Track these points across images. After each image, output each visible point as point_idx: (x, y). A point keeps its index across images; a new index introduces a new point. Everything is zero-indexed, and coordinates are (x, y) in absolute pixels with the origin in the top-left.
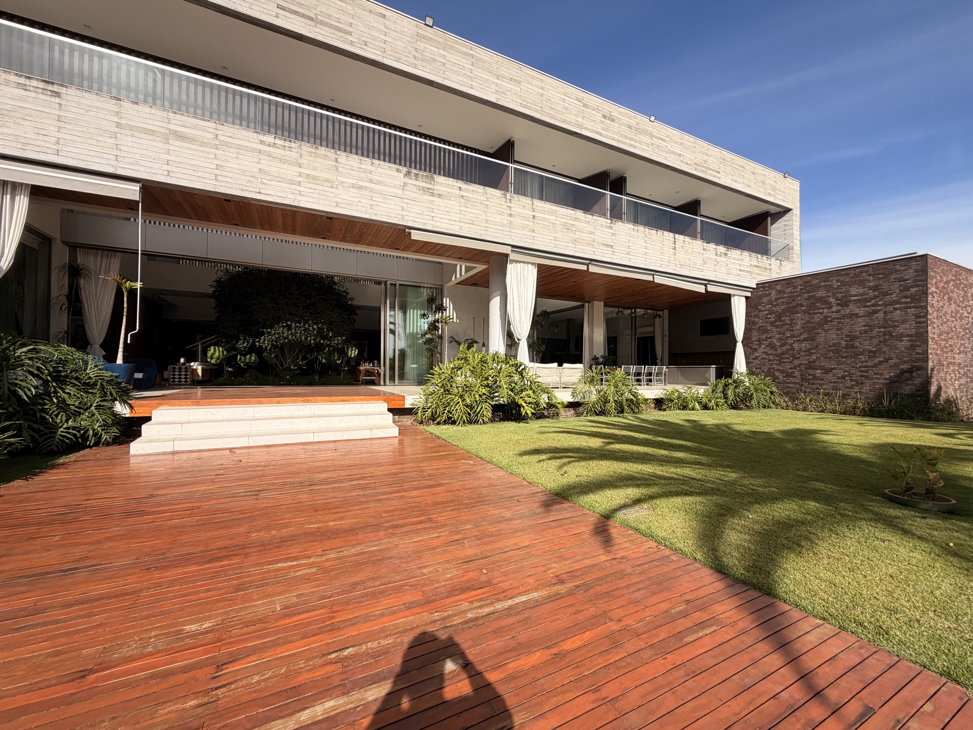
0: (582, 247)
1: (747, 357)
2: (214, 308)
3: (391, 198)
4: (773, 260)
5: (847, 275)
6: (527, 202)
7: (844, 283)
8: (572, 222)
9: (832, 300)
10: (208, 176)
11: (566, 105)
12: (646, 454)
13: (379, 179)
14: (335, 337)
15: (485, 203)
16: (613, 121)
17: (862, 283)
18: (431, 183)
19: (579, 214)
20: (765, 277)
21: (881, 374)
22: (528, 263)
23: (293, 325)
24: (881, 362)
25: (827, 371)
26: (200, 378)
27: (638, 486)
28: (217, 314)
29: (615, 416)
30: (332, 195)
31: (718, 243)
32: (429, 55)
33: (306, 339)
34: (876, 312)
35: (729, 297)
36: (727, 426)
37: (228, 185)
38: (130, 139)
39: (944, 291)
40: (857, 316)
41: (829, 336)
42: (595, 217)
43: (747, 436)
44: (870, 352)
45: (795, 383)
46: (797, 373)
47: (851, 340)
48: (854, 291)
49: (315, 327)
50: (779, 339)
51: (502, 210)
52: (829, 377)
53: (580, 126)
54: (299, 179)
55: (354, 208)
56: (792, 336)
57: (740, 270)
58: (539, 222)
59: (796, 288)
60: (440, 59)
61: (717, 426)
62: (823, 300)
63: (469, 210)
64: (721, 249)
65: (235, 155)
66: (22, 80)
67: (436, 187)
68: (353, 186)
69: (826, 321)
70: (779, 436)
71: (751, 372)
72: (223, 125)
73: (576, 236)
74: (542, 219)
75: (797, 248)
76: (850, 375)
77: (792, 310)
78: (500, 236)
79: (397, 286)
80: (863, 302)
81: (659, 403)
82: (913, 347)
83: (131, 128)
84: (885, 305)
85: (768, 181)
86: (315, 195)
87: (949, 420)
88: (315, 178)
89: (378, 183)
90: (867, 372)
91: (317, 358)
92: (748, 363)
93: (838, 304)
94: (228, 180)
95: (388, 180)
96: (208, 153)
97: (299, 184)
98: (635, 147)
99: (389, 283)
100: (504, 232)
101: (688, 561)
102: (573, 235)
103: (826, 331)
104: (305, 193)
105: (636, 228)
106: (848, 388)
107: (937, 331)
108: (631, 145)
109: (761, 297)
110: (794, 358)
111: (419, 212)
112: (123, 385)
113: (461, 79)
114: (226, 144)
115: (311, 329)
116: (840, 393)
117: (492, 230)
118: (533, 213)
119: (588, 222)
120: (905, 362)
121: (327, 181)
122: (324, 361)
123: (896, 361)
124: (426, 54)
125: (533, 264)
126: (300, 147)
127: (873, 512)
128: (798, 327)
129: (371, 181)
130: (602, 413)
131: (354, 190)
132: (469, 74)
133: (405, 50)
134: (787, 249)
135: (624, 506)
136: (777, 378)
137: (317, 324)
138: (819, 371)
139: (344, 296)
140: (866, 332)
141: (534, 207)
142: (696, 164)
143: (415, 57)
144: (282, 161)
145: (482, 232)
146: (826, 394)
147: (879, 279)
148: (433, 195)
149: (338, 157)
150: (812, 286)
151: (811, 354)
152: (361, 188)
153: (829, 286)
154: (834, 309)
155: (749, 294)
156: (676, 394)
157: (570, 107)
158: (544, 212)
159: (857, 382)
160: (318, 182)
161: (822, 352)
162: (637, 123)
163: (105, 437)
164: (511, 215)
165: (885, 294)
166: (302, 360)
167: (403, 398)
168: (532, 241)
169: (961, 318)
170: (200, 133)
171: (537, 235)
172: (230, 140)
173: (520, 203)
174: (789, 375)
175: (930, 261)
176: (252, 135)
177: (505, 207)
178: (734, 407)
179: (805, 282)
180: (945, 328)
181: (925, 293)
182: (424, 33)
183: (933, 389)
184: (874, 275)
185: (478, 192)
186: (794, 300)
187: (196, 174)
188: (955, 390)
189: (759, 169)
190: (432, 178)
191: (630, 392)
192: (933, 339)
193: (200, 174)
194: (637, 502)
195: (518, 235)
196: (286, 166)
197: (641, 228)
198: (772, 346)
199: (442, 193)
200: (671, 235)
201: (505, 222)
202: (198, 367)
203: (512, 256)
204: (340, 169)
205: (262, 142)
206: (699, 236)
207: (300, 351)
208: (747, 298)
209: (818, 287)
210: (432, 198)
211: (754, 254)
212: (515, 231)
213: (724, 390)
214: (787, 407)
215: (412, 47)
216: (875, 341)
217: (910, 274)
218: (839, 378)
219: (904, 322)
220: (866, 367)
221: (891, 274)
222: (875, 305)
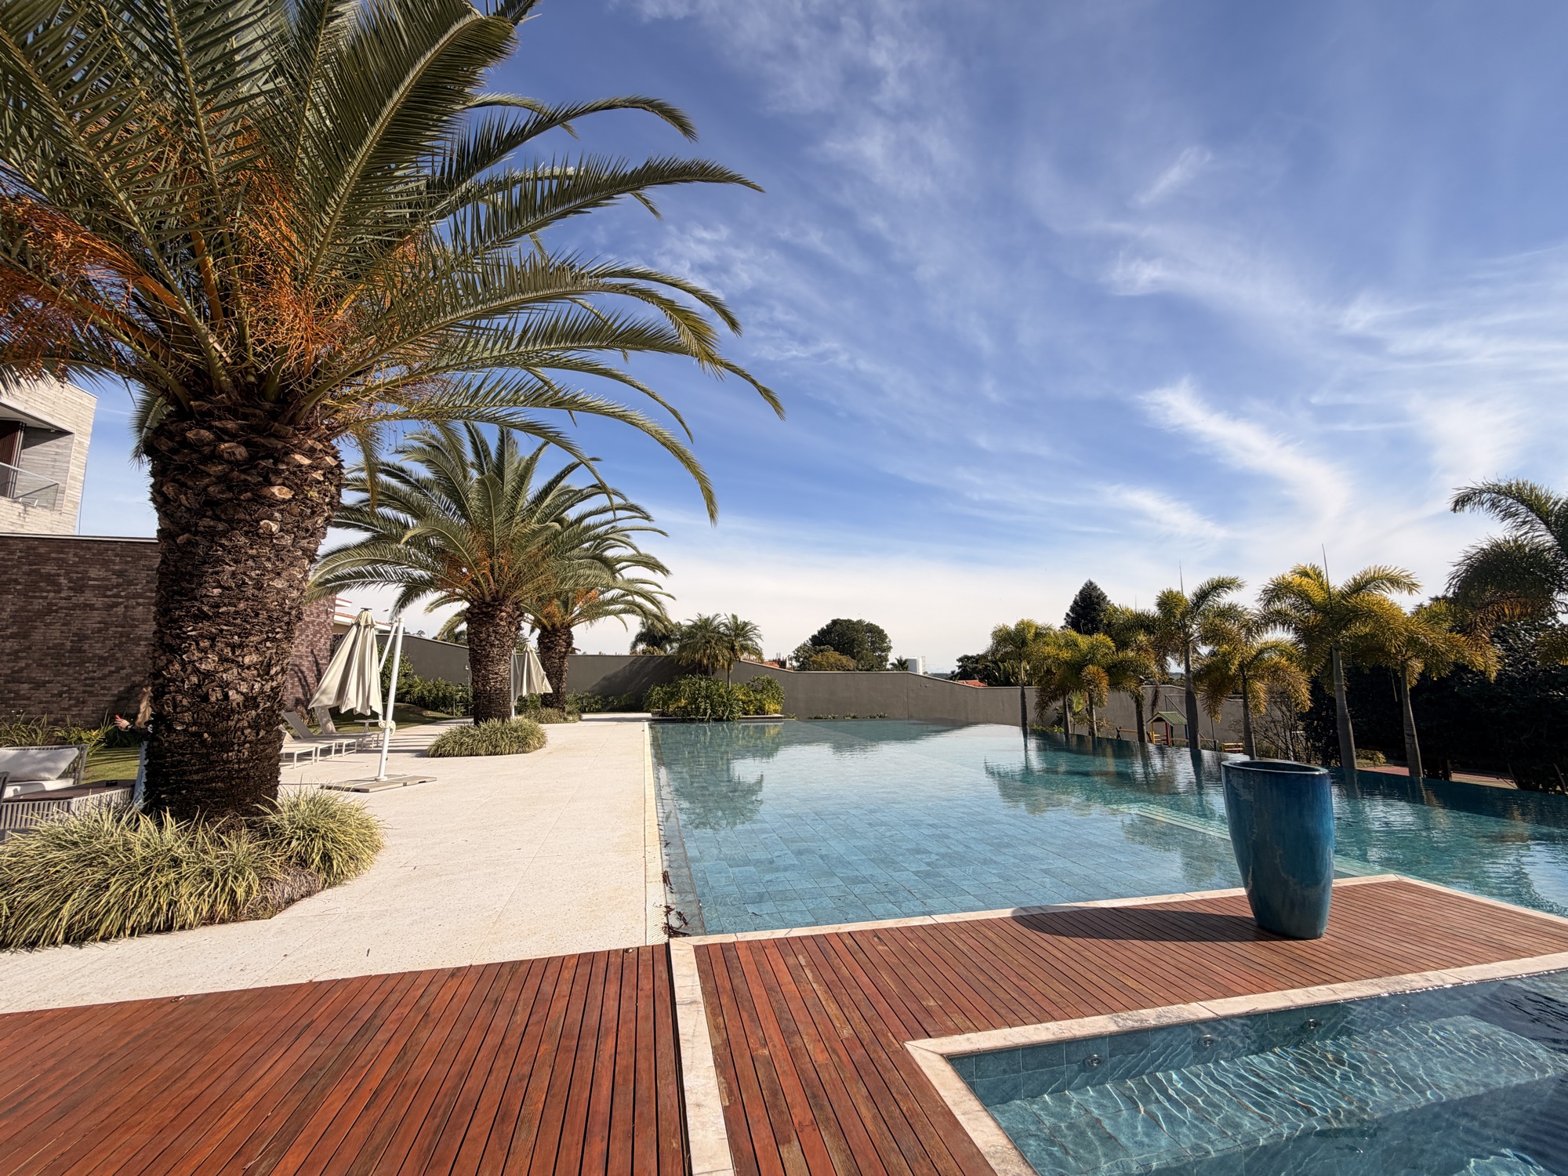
7: (83, 560)
9: (63, 581)
17: (105, 564)
21: (109, 689)
24: (111, 672)
25: (38, 685)
34: (117, 605)
40: (92, 607)
41: (50, 634)
44: (101, 658)
47: (80, 641)
48: (93, 573)
52: (41, 694)
59: (12, 553)
62: (51, 579)
69: (49, 610)
75: (74, 492)
76: (70, 690)
80: (102, 590)
84: (127, 597)
90: (92, 685)
93: (70, 588)
103: (48, 625)
106: (64, 709)
120: (138, 672)
123: (129, 670)
134: (50, 490)
138: (26, 686)
140: (100, 631)
147: (127, 562)
150: (40, 555)
151: (17, 659)
153: (62, 559)
154: (63, 595)
159: (77, 699)
161: (37, 655)
165: (130, 583)
179: (29, 548)
184: (121, 556)
186: (5, 573)
209: (46, 559)
216: (109, 643)
218: (53, 695)
219: (145, 621)
220: (93, 679)
221: (139, 559)
222: (117, 596)
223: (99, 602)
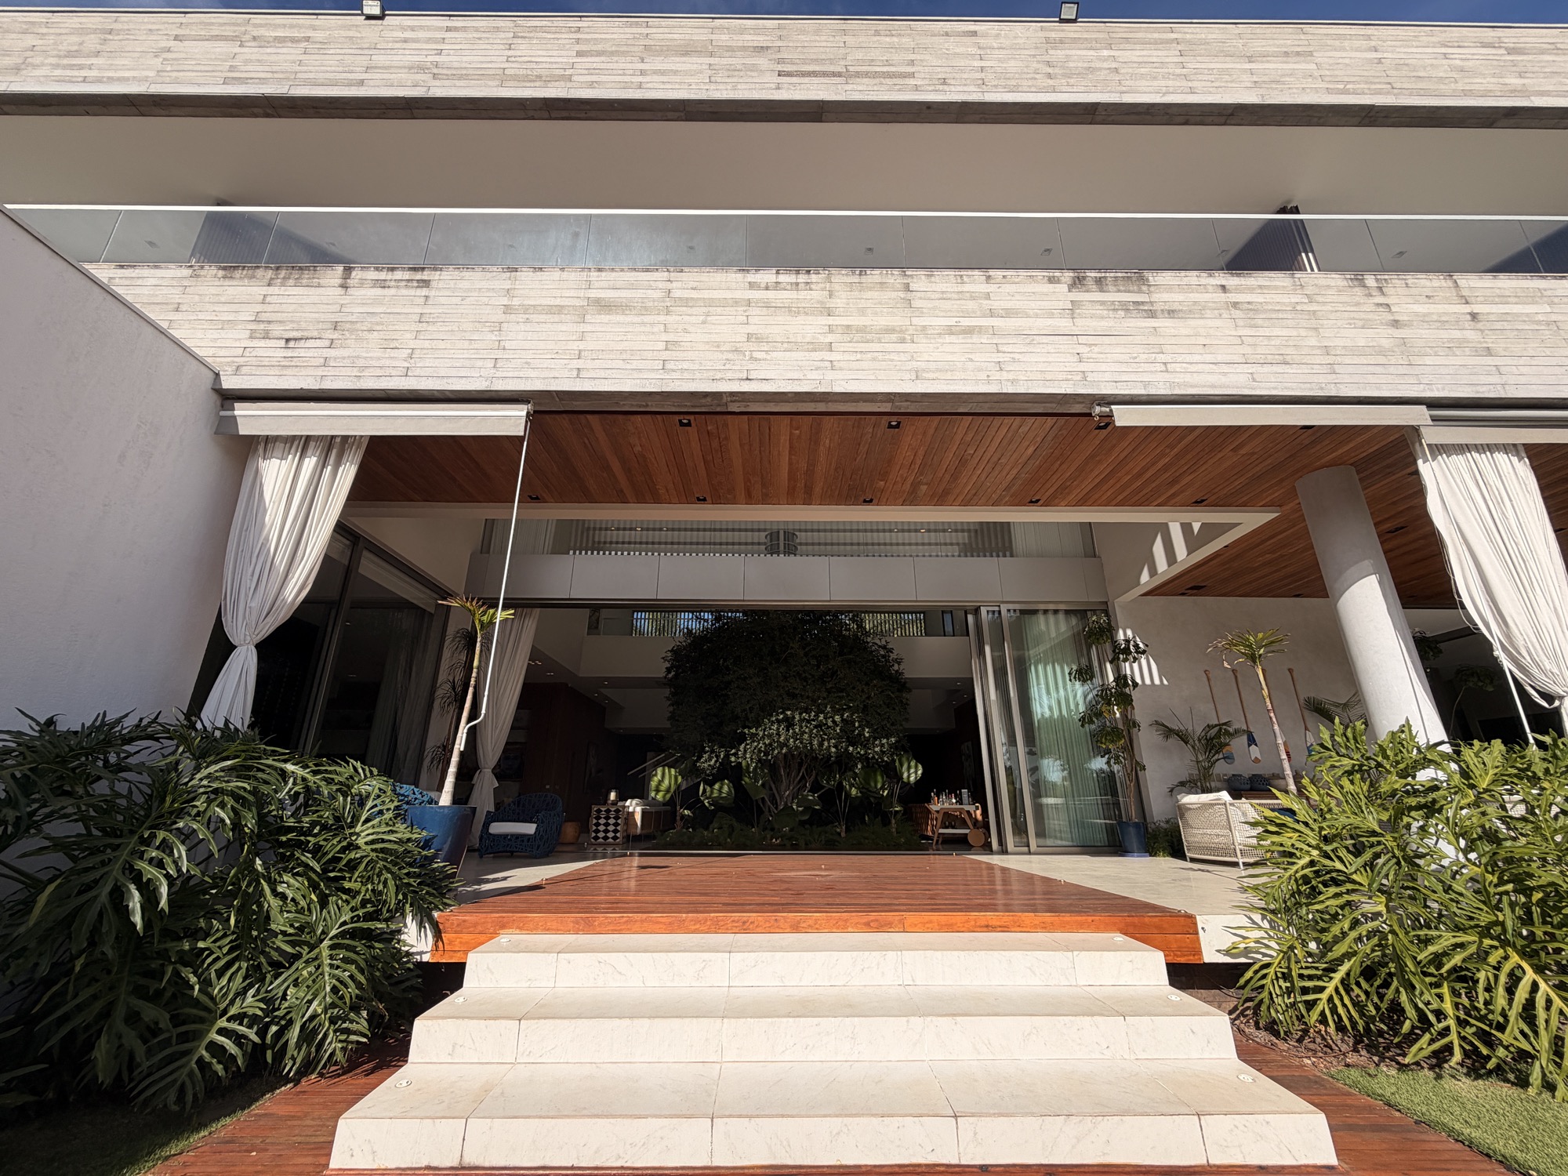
2: (668, 698)
3: (1045, 339)
6: (1436, 283)
10: (649, 364)
11: (1458, 62)
13: (1009, 305)
14: (875, 739)
15: (1305, 307)
18: (1140, 291)
22: (1491, 448)
23: (797, 717)
26: (639, 831)
28: (671, 709)
30: (903, 357)
32: (1080, 65)
33: (821, 744)
37: (686, 375)
38: (522, 327)
49: (837, 718)
51: (1363, 315)
53: (1524, 92)
54: (830, 338)
55: (958, 375)
58: (1498, 326)
60: (1105, 65)
63: (1261, 332)
65: (702, 318)
66: (383, 275)
67: (1155, 297)
68: (950, 331)
72: (682, 271)
74: (1504, 317)
78: (1383, 379)
83: (526, 309)
86: (864, 365)
88: (862, 330)
89: (1009, 313)
91: (840, 786)
94: (685, 365)
95: (1033, 305)
96: (652, 324)
97: (830, 347)
99: (984, 610)
100: (1392, 370)
104: (842, 364)
111: (1125, 358)
112: (438, 864)
113: (1163, 83)
114: (686, 302)
115: (830, 723)
117: (1350, 369)
118: (1467, 309)
121: (890, 330)
122: (854, 791)
124: (1071, 65)
125: (1506, 448)
126: (829, 279)
129: (992, 313)
131: (953, 339)
132: (1178, 71)
133: (1025, 70)
137: (840, 712)
139: (883, 656)
141: (1465, 293)
143: (1049, 76)
144: (791, 310)
145: (1322, 379)
148: (1152, 314)
149: (909, 281)
152: (969, 331)
157: (1470, 63)
158: (1503, 299)
160: (869, 337)
163: (333, 1045)
164: (1396, 324)
166: (813, 790)
168: (1495, 379)
170: (639, 294)
171: (1508, 361)
172: (694, 294)
173: (1413, 291)
176: (733, 277)
177: (1373, 308)
182: (1062, 35)
185: (1276, 287)
187: (628, 366)
190: (1142, 280)
193: (635, 364)
195: (1443, 370)
196: (801, 319)
199: (1176, 307)
201: (1385, 343)
202: (635, 807)
203: (1432, 435)
204: (916, 303)
205: (752, 286)
207: (809, 771)
210: (1153, 323)
212: (1428, 360)
215: (1038, 62)
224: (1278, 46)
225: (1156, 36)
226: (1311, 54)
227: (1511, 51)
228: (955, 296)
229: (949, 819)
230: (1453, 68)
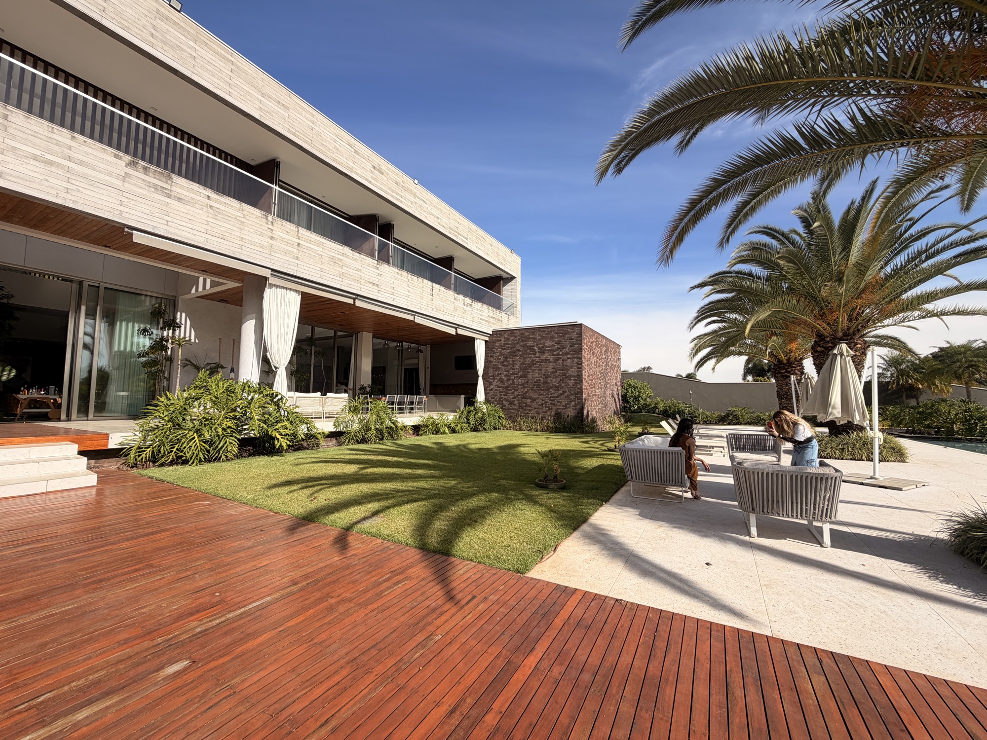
0: (349, 282)
1: (485, 389)
3: (102, 186)
4: (503, 313)
5: (544, 331)
6: (292, 228)
7: (542, 338)
8: (339, 257)
9: (536, 349)
11: (337, 145)
12: (393, 474)
13: (84, 159)
15: (241, 219)
16: (382, 173)
17: (551, 338)
18: (167, 183)
19: (347, 250)
20: (498, 327)
21: (561, 402)
22: (291, 289)
24: (561, 394)
25: (533, 400)
27: (379, 500)
29: (375, 443)
31: (465, 296)
32: (174, 40)
34: (558, 359)
35: (473, 340)
36: (465, 446)
39: (591, 349)
40: (548, 361)
41: (534, 375)
42: (362, 256)
43: (475, 453)
44: (556, 387)
45: (515, 409)
46: (516, 402)
47: (546, 378)
48: (548, 343)
50: (506, 375)
51: (261, 230)
52: (534, 404)
53: (351, 170)
55: (35, 186)
56: (514, 374)
57: (481, 319)
58: (304, 250)
59: (516, 337)
60: (189, 50)
61: (458, 446)
62: (531, 348)
63: (218, 222)
64: (468, 300)
67: (173, 188)
68: (35, 158)
69: (533, 363)
70: (495, 450)
71: (487, 401)
73: (343, 271)
74: (308, 248)
75: (519, 307)
76: (546, 403)
77: (513, 354)
78: (259, 257)
79: (102, 290)
80: (552, 352)
81: (417, 429)
82: (576, 384)
84: (563, 355)
85: (501, 253)
87: (591, 433)
89: (82, 163)
90: (554, 401)
92: (486, 394)
93: (539, 352)
95: (100, 165)
98: (401, 202)
99: (86, 284)
100: (263, 254)
101: (402, 546)
102: (340, 270)
103: (533, 371)
105: (400, 272)
106: (544, 412)
107: (587, 374)
108: (398, 199)
109: (495, 342)
110: (515, 390)
111: (148, 212)
113: (217, 81)
116: (540, 416)
117: (248, 250)
118: (298, 241)
119: (355, 260)
123: (568, 393)
124: (168, 37)
125: (296, 291)
127: (525, 495)
128: (517, 367)
129: (70, 159)
130: (363, 441)
131: (36, 163)
132: (228, 80)
133: (137, 21)
134: (512, 306)
135: (365, 519)
136: (505, 406)
138: (529, 400)
140: (553, 373)
141: (300, 235)
142: (450, 228)
143: (152, 35)
145: (235, 250)
146: (532, 417)
147: (561, 337)
148: (169, 196)
149: (8, 113)
150: (525, 337)
151: (524, 387)
152: (51, 163)
153: (535, 338)
154: (537, 355)
155: (487, 339)
156: (431, 421)
157: (341, 149)
158: (310, 242)
159: (549, 408)
161: (531, 386)
162: (403, 182)
164: (272, 238)
165: (563, 347)
167: (106, 437)
168: (295, 268)
169: (599, 366)
171: (302, 263)
173: (283, 228)
174: (512, 403)
175: (583, 328)
177: (266, 229)
178: (475, 430)
179: (522, 334)
180: (591, 372)
181: (581, 349)
182: (169, 14)
183: (585, 412)
184: (557, 334)
185: (232, 206)
186: (515, 347)
188: (596, 412)
189: (495, 242)
190: (170, 178)
191: (390, 420)
192: (585, 379)
194: (375, 513)
195: (280, 260)
197: (404, 273)
198: (501, 381)
199: (182, 197)
200: (430, 283)
201: (265, 244)
203: (272, 280)
204: (10, 130)
206: (453, 286)
208: (486, 341)
209: (528, 339)
210: (168, 200)
211: (490, 308)
212: (277, 255)
213: (468, 416)
214: (510, 429)
215: (148, 21)
216: (558, 379)
217: (574, 335)
218: (539, 405)
219: (572, 367)
220: (553, 397)
221: (566, 334)
222: (558, 354)
223: (551, 358)
224: (277, 96)
225: (223, 52)
226: (288, 109)
227: (356, 152)
228: (45, 138)
229: (34, 403)
230: (335, 146)
